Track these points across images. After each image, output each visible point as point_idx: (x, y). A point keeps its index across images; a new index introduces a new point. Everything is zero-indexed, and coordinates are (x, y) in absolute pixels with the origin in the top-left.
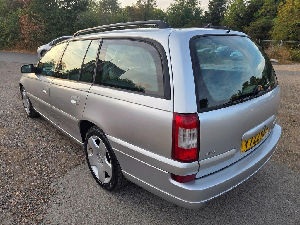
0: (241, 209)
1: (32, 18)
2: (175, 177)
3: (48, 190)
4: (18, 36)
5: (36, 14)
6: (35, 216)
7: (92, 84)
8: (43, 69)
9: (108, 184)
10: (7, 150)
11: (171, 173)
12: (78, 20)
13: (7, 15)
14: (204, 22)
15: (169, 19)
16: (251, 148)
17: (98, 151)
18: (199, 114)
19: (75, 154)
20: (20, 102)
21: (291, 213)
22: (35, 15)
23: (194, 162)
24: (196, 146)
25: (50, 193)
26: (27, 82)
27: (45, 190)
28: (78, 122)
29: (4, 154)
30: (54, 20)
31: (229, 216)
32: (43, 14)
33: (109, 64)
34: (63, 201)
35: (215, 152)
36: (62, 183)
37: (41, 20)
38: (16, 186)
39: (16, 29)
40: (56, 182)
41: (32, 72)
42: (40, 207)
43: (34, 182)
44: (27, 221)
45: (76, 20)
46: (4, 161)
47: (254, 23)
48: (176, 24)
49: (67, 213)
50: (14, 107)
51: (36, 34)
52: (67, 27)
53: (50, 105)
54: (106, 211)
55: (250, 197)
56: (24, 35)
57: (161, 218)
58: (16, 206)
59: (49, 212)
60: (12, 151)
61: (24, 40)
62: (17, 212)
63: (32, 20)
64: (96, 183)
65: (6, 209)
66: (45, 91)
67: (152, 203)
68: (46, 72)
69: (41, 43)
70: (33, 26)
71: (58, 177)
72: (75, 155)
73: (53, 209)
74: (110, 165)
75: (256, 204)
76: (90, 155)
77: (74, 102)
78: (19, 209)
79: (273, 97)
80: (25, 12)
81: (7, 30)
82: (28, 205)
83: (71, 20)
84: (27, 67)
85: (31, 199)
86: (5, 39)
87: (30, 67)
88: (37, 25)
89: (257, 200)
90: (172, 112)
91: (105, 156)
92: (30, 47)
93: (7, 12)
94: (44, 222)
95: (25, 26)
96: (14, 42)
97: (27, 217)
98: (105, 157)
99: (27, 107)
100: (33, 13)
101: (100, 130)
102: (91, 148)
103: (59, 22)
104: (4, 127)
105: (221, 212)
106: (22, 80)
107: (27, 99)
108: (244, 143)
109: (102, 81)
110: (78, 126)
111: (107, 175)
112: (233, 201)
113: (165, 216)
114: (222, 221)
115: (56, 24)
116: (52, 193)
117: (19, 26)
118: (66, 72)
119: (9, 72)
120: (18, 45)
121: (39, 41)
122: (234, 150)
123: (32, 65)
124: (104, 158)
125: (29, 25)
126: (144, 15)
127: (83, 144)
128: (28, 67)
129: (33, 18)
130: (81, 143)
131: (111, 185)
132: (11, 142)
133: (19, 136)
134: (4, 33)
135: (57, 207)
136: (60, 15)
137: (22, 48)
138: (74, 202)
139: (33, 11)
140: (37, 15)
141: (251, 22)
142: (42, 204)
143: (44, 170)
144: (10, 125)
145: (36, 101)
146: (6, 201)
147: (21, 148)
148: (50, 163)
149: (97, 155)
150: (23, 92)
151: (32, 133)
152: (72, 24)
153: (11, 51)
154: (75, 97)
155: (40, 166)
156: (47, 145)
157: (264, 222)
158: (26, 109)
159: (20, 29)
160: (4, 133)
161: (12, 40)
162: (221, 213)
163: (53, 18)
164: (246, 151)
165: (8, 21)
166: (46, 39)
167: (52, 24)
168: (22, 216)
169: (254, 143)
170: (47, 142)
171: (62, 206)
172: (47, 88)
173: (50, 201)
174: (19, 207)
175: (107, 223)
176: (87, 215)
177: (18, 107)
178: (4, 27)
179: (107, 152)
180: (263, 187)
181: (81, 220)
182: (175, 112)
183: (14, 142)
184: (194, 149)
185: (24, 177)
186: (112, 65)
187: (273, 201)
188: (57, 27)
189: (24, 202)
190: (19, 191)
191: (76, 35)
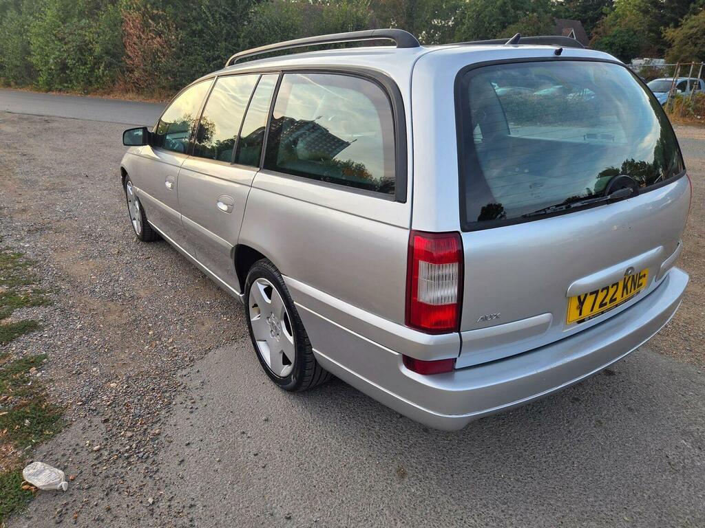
0: (568, 448)
1: (150, 21)
2: (411, 363)
3: (171, 382)
4: (119, 62)
5: (158, 10)
6: (145, 427)
7: (259, 169)
8: (167, 138)
9: (287, 378)
10: (96, 304)
11: (404, 355)
12: (249, 22)
13: (97, 14)
14: (559, 17)
15: (469, 13)
16: (594, 316)
17: (270, 310)
18: (463, 234)
19: (228, 318)
20: (123, 207)
21: (684, 467)
22: (155, 12)
23: (452, 332)
24: (454, 301)
25: (175, 388)
26: (135, 164)
27: (167, 383)
28: (231, 248)
29: (90, 310)
30: (197, 24)
31: (538, 460)
32: (173, 11)
33: (311, 126)
34: (199, 405)
35: (497, 317)
36: (198, 371)
37: (168, 25)
38: (112, 372)
39: (115, 45)
40: (188, 370)
41: (144, 144)
42: (155, 413)
43: (146, 367)
44: (129, 434)
45: (246, 23)
46: (90, 325)
47: (693, 17)
48: (486, 25)
49: (205, 426)
50: (112, 218)
51: (159, 57)
52: (226, 40)
53: (179, 215)
54: (281, 429)
55: (595, 427)
56: (132, 59)
57: (391, 451)
58: (110, 407)
59: (172, 422)
60: (105, 305)
61: (132, 71)
62: (112, 418)
63: (148, 26)
64: (266, 377)
65: (93, 410)
66: (169, 185)
67: (375, 422)
68: (174, 145)
69: (169, 78)
70: (152, 38)
71: (192, 360)
72: (228, 320)
73: (178, 417)
74: (291, 339)
75: (605, 443)
76: (254, 318)
77: (224, 207)
78: (115, 412)
79: (669, 201)
80: (135, 6)
81: (98, 49)
82: (133, 406)
83: (233, 23)
84: (135, 133)
85: (139, 397)
86: (92, 70)
87: (140, 133)
88: (160, 37)
89: (610, 434)
90: (407, 229)
91: (281, 319)
92: (147, 87)
93: (96, 9)
94: (162, 438)
95: (135, 39)
96: (111, 77)
97: (131, 428)
98: (283, 324)
99: (137, 219)
100: (152, 9)
101: (273, 266)
102: (256, 305)
103: (208, 27)
104: (91, 257)
105: (522, 451)
106: (125, 162)
107: (137, 203)
108: (575, 303)
109: (278, 163)
110: (232, 258)
111: (286, 361)
112: (554, 432)
113: (399, 448)
114: (520, 467)
115: (200, 33)
116: (180, 389)
117: (122, 37)
118: (214, 145)
119: (102, 143)
120: (121, 83)
121: (166, 73)
122: (545, 317)
123: (145, 129)
124: (281, 325)
125: (143, 36)
126: (406, 6)
127: (241, 295)
128: (137, 133)
129: (153, 20)
130: (238, 294)
131: (293, 380)
132: (103, 288)
133: (119, 277)
134: (91, 54)
135: (186, 413)
136: (210, 12)
137: (129, 90)
138: (220, 407)
139: (151, 4)
140: (161, 13)
141: (686, 16)
142: (159, 406)
143: (166, 346)
144: (101, 254)
145: (155, 207)
146: (92, 397)
147: (124, 300)
148: (178, 333)
149: (268, 318)
150: (129, 187)
151: (146, 273)
152: (238, 33)
153: (105, 97)
154: (226, 197)
155: (158, 336)
156: (174, 297)
157: (617, 479)
158: (135, 222)
159: (125, 47)
160: (91, 269)
161: (107, 72)
162: (521, 453)
163: (196, 20)
164: (579, 322)
165: (99, 28)
166: (180, 69)
167: (193, 33)
168: (120, 425)
169: (601, 305)
170: (173, 291)
171: (197, 413)
172: (173, 178)
173: (174, 403)
174: (117, 409)
175: (281, 450)
176: (244, 433)
177: (119, 220)
178: (92, 43)
179: (285, 313)
180: (630, 409)
181: (231, 441)
182: (413, 228)
183: (110, 288)
184: (449, 306)
185: (126, 355)
186: (319, 129)
187: (649, 439)
188: (204, 40)
189: (126, 401)
190: (117, 382)
191: (232, 63)
